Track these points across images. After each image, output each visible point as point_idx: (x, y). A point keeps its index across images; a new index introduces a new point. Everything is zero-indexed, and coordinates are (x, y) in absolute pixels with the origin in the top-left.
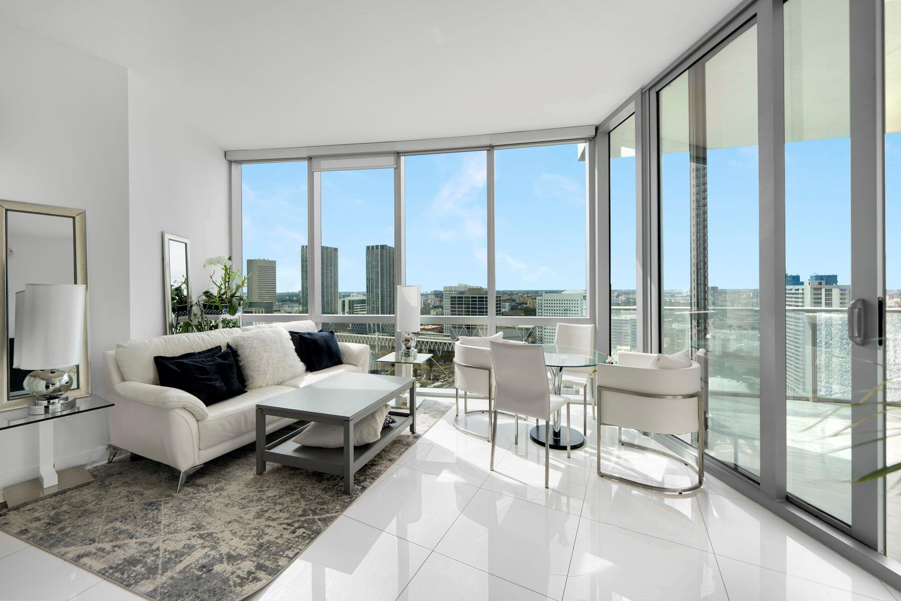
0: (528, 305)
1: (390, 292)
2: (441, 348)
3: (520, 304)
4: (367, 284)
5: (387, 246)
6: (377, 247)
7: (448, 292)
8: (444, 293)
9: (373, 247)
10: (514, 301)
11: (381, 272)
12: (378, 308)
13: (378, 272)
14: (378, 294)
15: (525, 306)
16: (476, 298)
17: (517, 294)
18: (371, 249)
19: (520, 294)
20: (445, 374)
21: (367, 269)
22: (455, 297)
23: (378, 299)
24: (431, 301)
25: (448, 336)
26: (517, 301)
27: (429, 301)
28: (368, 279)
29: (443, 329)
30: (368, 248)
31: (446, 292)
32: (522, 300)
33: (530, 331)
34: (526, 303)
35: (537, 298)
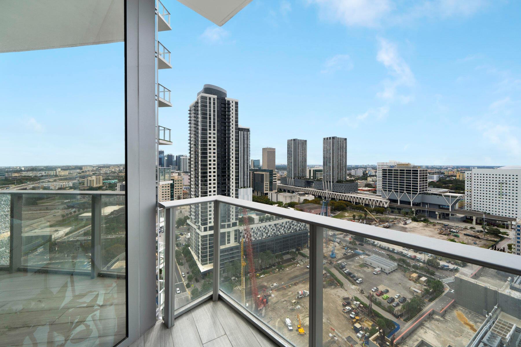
0: (457, 177)
1: (338, 165)
2: (374, 203)
3: (449, 176)
4: (323, 161)
5: (336, 137)
6: (330, 138)
7: (381, 166)
8: (377, 166)
9: (327, 139)
10: (443, 173)
11: (332, 154)
12: (330, 175)
13: (331, 153)
14: (330, 167)
15: (454, 178)
16: (404, 170)
17: (447, 168)
18: (326, 139)
19: (449, 169)
20: (376, 221)
21: (323, 151)
22: (386, 170)
23: (330, 169)
24: (369, 172)
25: (380, 196)
26: (446, 174)
27: (367, 172)
28: (324, 158)
29: (376, 191)
30: (324, 139)
31: (379, 166)
32: (451, 173)
33: (457, 198)
34: (456, 176)
35: (466, 172)
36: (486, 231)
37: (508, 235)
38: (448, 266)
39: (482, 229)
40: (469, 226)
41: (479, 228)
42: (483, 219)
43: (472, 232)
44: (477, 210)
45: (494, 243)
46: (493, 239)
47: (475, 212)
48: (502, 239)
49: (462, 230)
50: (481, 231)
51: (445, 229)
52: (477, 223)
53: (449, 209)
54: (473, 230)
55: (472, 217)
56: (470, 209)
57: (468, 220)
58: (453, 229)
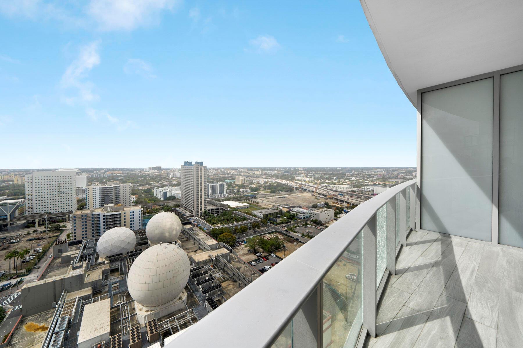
19: (4, 173)
26: (1, 179)
32: (6, 178)
33: (17, 205)
34: (13, 181)
35: (26, 176)
36: (49, 229)
37: (66, 227)
38: (10, 283)
39: (45, 229)
40: (31, 230)
41: (42, 228)
42: (45, 219)
43: (36, 235)
44: (39, 212)
45: (56, 238)
46: (55, 235)
47: (38, 215)
48: (62, 231)
49: (24, 237)
50: (44, 231)
51: (3, 243)
52: (40, 225)
53: (7, 219)
54: (36, 233)
55: (35, 220)
56: (32, 212)
57: (30, 224)
58: (14, 239)
